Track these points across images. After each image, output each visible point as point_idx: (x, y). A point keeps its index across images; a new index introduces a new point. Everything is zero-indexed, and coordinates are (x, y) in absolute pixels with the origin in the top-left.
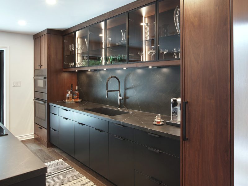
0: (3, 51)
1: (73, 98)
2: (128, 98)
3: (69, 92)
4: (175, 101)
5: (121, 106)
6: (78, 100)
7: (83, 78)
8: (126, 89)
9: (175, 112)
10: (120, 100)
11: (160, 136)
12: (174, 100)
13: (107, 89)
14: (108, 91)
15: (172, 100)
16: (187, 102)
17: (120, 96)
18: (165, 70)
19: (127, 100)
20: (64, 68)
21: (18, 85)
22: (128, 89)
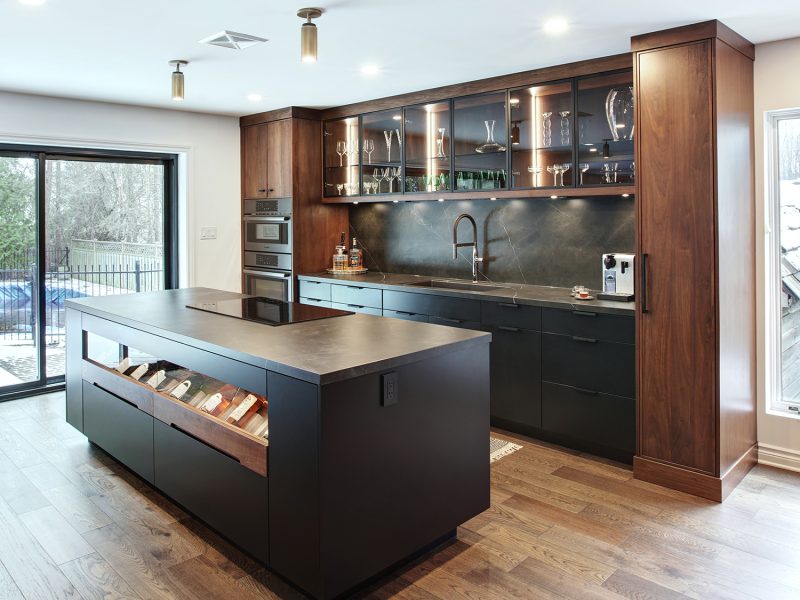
0: (177, 155)
1: (350, 265)
2: (494, 259)
3: (340, 251)
4: (611, 258)
5: (480, 278)
6: (362, 269)
7: (368, 219)
8: (487, 242)
9: (610, 278)
10: (477, 263)
11: (597, 314)
12: (609, 257)
13: (455, 242)
14: (457, 246)
15: (605, 256)
16: (646, 255)
17: (477, 255)
18: (576, 203)
19: (492, 265)
20: (325, 197)
21: (209, 236)
22: (490, 242)
